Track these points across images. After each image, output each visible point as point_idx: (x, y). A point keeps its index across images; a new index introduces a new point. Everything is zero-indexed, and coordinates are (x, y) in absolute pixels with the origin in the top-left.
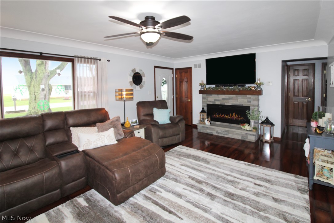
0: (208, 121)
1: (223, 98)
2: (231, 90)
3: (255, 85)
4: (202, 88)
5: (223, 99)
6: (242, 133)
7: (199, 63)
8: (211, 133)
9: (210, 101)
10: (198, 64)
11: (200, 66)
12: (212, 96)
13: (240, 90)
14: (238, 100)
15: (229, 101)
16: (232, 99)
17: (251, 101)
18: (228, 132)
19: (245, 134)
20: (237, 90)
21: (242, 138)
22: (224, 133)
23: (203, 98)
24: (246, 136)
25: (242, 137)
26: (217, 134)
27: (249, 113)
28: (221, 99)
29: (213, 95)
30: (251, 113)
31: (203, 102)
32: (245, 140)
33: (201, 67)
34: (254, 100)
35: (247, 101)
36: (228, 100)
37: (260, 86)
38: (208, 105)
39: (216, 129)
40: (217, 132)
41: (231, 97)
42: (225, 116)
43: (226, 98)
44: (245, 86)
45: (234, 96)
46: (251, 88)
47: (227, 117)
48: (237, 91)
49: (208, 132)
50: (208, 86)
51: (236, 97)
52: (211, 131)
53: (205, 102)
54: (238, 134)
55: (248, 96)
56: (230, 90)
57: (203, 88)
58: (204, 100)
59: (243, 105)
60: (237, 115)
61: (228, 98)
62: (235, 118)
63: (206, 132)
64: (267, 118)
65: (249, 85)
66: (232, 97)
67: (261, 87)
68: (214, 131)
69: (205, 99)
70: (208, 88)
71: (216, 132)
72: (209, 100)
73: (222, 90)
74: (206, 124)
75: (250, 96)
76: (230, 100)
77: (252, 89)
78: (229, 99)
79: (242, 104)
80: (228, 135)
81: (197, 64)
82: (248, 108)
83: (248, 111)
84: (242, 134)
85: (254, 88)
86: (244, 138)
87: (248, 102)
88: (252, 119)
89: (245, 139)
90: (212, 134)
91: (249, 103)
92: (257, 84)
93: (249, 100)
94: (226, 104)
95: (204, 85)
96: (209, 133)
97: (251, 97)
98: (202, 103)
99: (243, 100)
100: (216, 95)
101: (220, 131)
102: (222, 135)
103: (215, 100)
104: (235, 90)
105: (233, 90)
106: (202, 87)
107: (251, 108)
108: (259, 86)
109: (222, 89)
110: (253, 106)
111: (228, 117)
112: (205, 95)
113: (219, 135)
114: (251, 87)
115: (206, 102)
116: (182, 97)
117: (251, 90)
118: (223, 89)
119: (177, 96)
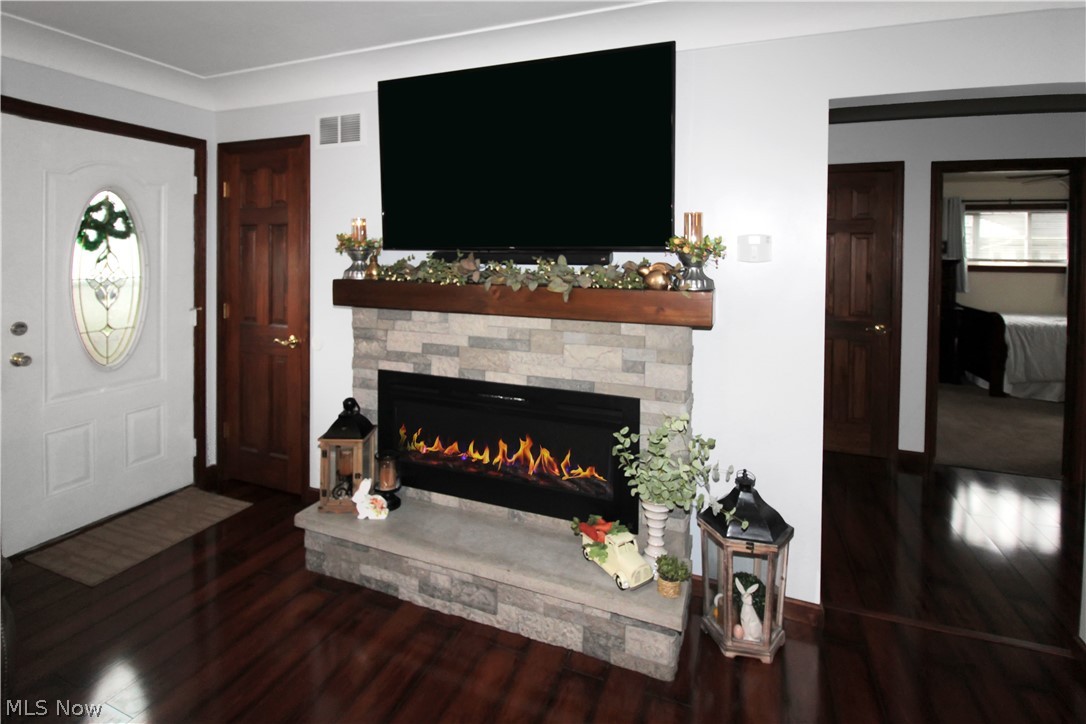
0: (374, 490)
1: (476, 333)
2: (524, 287)
3: (673, 260)
4: (353, 268)
5: (477, 343)
6: (588, 611)
7: (349, 112)
8: (388, 585)
9: (400, 356)
10: (343, 118)
11: (351, 130)
12: (410, 319)
13: (576, 289)
14: (566, 353)
15: (513, 354)
16: (526, 342)
17: (643, 364)
18: (493, 591)
19: (608, 616)
20: (558, 286)
21: (585, 640)
22: (465, 598)
23: (361, 334)
24: (614, 632)
25: (589, 634)
26: (420, 600)
27: (635, 448)
28: (464, 342)
29: (417, 315)
30: (644, 446)
31: (359, 360)
32: (605, 658)
33: (357, 138)
34: (664, 356)
35: (618, 363)
36: (504, 350)
37: (699, 265)
38: (383, 375)
39: (420, 564)
40: (425, 587)
41: (522, 331)
42: (464, 448)
43: (494, 334)
44: (607, 262)
45: (543, 324)
46: (641, 275)
47: (477, 456)
48: (560, 295)
49: (368, 580)
50: (389, 258)
51: (554, 330)
52: (386, 576)
53: (368, 356)
54: (563, 614)
55: (626, 328)
56: (516, 287)
57: (364, 268)
58: (364, 346)
59: (598, 390)
60: (545, 454)
61: (504, 335)
62: (533, 464)
63: (355, 580)
64: (745, 483)
65: (637, 257)
66: (531, 332)
67: (709, 270)
68: (407, 572)
69: (369, 338)
70: (388, 269)
71: (415, 582)
72: (392, 346)
73: (469, 282)
74: (361, 517)
75: (638, 329)
76: (515, 349)
77: (652, 281)
78: (513, 342)
79: (590, 379)
80: (495, 613)
81: (336, 119)
82: (626, 411)
83: (625, 430)
84: (588, 618)
85: (667, 276)
86: (603, 642)
87: (632, 367)
88: (657, 497)
89: (606, 649)
90: (391, 592)
91: (632, 379)
92: (686, 250)
93: (634, 355)
94: (491, 377)
95: (370, 247)
96: (373, 587)
97: (644, 339)
98: (355, 366)
99: (594, 352)
100: (435, 316)
101: (442, 581)
102: (457, 610)
103: (429, 349)
104: (546, 285)
105: (533, 286)
106: (354, 258)
107: (647, 408)
108: (694, 260)
109: (469, 278)
110: (660, 395)
111: (486, 457)
112: (369, 315)
113: (438, 605)
114: (645, 271)
115: (377, 359)
116: (255, 319)
117: (648, 287)
118: (476, 278)
119: (226, 314)
